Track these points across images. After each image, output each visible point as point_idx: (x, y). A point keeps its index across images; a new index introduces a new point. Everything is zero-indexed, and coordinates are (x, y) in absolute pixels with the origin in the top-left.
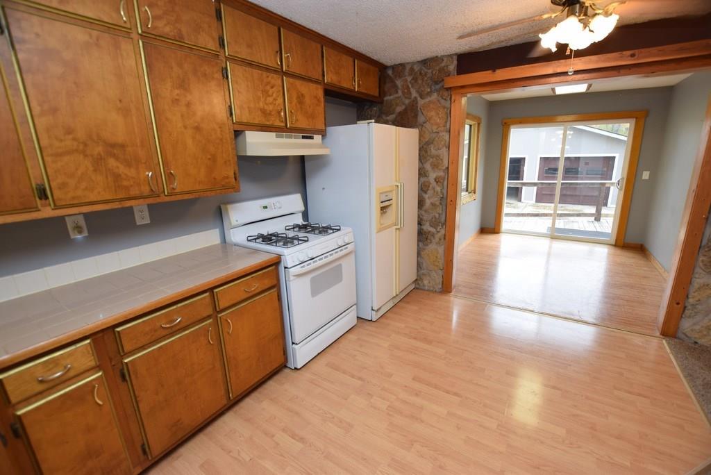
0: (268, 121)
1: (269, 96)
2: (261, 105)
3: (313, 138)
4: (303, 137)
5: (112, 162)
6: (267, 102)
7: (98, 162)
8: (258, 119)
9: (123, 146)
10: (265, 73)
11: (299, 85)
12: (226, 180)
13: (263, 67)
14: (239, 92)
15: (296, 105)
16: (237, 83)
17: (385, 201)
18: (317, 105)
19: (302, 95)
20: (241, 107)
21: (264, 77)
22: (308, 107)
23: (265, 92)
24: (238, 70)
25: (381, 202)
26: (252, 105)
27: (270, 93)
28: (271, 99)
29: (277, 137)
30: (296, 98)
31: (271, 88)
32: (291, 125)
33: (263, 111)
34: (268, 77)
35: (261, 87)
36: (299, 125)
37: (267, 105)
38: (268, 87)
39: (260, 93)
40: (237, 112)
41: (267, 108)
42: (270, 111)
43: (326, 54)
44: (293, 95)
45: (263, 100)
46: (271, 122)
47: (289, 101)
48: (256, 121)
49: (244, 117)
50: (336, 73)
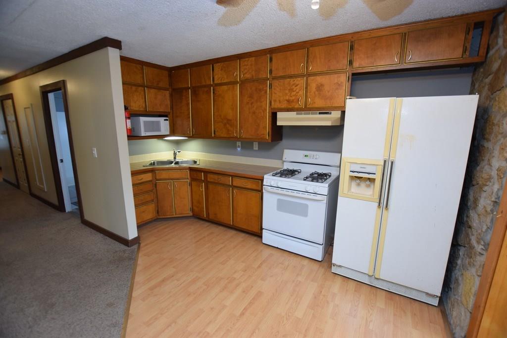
0: (291, 105)
1: (294, 91)
2: (287, 98)
3: (331, 114)
4: (320, 113)
5: (228, 126)
6: (292, 95)
7: (225, 125)
8: (284, 105)
9: (231, 120)
10: (292, 80)
11: (319, 79)
12: (262, 136)
13: (291, 77)
14: (275, 93)
15: (315, 93)
16: (275, 89)
17: (360, 172)
18: (337, 89)
19: (322, 85)
20: (275, 101)
21: (291, 81)
22: (327, 92)
23: (291, 90)
24: (276, 83)
25: (351, 171)
26: (282, 99)
27: (295, 90)
28: (294, 93)
29: (297, 114)
30: (316, 88)
31: (296, 86)
32: (308, 106)
33: (288, 101)
34: (294, 81)
35: (289, 88)
36: (316, 106)
37: (291, 97)
38: (294, 87)
39: (287, 92)
40: (273, 103)
41: (291, 99)
42: (293, 100)
43: (356, 46)
44: (313, 86)
45: (288, 95)
46: (293, 106)
47: (308, 92)
48: (283, 107)
49: (276, 105)
50: (368, 57)
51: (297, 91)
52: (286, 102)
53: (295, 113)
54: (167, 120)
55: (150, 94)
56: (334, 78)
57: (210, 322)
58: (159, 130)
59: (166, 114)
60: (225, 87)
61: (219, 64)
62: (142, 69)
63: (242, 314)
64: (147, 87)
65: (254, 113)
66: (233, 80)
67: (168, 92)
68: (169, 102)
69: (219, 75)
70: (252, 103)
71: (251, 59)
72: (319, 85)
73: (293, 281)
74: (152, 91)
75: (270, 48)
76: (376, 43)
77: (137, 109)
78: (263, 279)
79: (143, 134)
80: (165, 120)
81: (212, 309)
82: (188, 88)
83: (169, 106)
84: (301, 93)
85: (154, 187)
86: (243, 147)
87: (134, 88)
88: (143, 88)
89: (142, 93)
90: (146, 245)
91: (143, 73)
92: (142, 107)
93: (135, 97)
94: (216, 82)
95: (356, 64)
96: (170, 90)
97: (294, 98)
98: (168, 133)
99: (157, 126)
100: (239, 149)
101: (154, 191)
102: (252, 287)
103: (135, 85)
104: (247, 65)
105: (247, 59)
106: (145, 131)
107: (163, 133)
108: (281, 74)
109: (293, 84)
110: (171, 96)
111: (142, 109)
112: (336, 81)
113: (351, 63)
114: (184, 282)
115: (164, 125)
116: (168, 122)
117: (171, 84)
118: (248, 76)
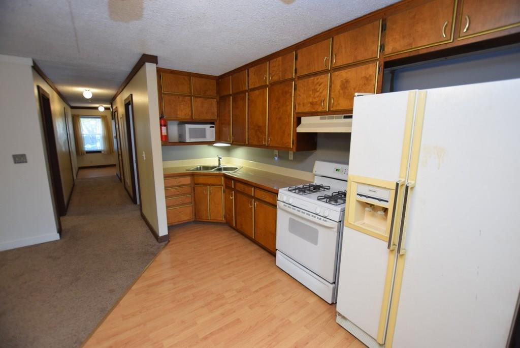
0: (314, 109)
1: (317, 92)
2: (311, 100)
4: (345, 117)
6: (315, 96)
7: (256, 132)
8: (308, 109)
9: (261, 127)
10: (316, 77)
11: (344, 74)
12: (287, 144)
13: (315, 74)
14: (299, 95)
15: (339, 92)
16: (299, 91)
17: (369, 197)
18: (365, 84)
19: (347, 81)
20: (299, 104)
21: (315, 80)
22: (352, 89)
23: (315, 91)
24: (300, 83)
25: (358, 194)
26: (305, 101)
27: (318, 90)
28: (318, 94)
29: (321, 119)
30: (340, 86)
31: (320, 85)
32: (331, 109)
33: (312, 103)
34: (318, 79)
35: (312, 88)
36: (340, 108)
37: (315, 98)
38: (317, 86)
39: (311, 93)
40: (297, 107)
41: (315, 100)
42: (316, 102)
43: (388, 24)
44: (338, 84)
45: (312, 96)
46: (316, 109)
47: (332, 91)
48: (306, 111)
49: (301, 109)
50: (404, 37)
51: (321, 90)
52: (309, 105)
53: (319, 117)
54: (213, 127)
55: (197, 103)
56: (362, 71)
57: (173, 335)
58: (204, 137)
59: (212, 121)
60: (257, 92)
61: (253, 68)
62: (190, 80)
63: (206, 338)
64: (194, 96)
65: (280, 119)
66: (263, 84)
67: (215, 100)
68: (216, 110)
69: (252, 80)
70: (279, 108)
71: (278, 58)
72: (344, 81)
73: (282, 320)
74: (199, 100)
75: (296, 44)
76: (415, 15)
77: (183, 117)
78: (251, 307)
79: (188, 140)
80: (211, 127)
81: (183, 322)
82: (230, 95)
83: (216, 114)
84: (324, 93)
85: (193, 191)
86: (280, 157)
87: (181, 98)
88: (189, 98)
89: (189, 102)
90: (173, 244)
91: (190, 84)
92: (188, 115)
93: (182, 106)
94: (250, 88)
95: (389, 49)
96: (218, 98)
97: (317, 99)
98: (214, 140)
99: (203, 133)
100: (276, 158)
101: (193, 194)
102: (234, 312)
103: (182, 95)
104: (275, 67)
105: (275, 60)
106: (190, 137)
107: (208, 139)
108: (306, 73)
109: (318, 83)
110: (218, 103)
111: (188, 117)
112: (363, 75)
113: (382, 48)
114: (178, 287)
115: (210, 132)
116: (214, 129)
117: (218, 92)
118: (276, 78)
